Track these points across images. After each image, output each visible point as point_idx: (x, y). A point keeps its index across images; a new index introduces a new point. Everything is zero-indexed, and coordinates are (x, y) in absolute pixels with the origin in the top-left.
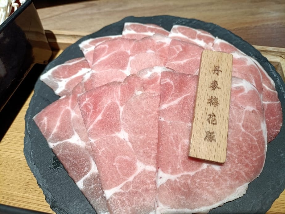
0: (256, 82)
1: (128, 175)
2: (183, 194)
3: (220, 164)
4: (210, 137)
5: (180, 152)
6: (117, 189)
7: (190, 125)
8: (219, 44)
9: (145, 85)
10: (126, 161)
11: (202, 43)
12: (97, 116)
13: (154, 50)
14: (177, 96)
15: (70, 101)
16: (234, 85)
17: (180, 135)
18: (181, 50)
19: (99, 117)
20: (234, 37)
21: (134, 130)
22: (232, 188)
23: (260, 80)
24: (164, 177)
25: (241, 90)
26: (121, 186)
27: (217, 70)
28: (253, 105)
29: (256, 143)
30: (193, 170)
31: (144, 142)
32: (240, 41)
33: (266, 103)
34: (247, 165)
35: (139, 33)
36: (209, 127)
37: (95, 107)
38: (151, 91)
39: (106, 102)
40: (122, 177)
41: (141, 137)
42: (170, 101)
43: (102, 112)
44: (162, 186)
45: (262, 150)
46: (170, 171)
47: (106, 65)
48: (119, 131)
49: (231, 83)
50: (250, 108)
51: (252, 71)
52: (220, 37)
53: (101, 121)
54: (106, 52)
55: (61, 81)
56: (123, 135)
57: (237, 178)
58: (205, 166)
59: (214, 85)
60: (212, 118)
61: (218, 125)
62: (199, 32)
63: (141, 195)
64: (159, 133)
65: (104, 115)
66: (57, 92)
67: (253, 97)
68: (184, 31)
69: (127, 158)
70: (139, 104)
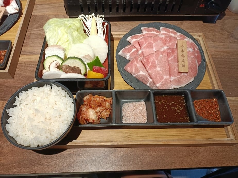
0: (193, 48)
1: (162, 79)
2: (178, 82)
3: (187, 73)
4: (184, 66)
5: (176, 71)
6: (160, 84)
7: (177, 63)
8: (179, 35)
9: (162, 53)
10: (161, 76)
11: (173, 35)
12: (149, 64)
13: (160, 40)
14: (172, 55)
15: (135, 61)
16: (188, 50)
17: (175, 67)
18: (169, 39)
19: (150, 65)
20: (183, 31)
21: (161, 67)
22: (190, 79)
23: (194, 47)
24: (173, 78)
25: (189, 51)
26: (161, 83)
27: (183, 46)
28: (193, 56)
29: (195, 67)
30: (179, 76)
31: (165, 70)
32: (185, 32)
33: (196, 54)
34: (193, 73)
35: (149, 32)
36: (183, 63)
37: (148, 62)
38: (164, 55)
39: (151, 60)
40: (161, 80)
41: (164, 69)
42: (171, 57)
43: (151, 63)
44: (172, 81)
45: (197, 68)
46: (174, 76)
47: (147, 47)
48: (157, 68)
49: (187, 50)
50: (192, 57)
51: (191, 45)
52: (179, 32)
53: (151, 66)
54: (145, 43)
55: (127, 54)
56: (158, 69)
57: (191, 76)
58: (183, 74)
59: (183, 51)
60: (183, 61)
61: (185, 62)
62: (171, 30)
63: (167, 84)
64: (169, 67)
65: (151, 64)
66: (128, 58)
67: (193, 53)
68: (165, 30)
69: (161, 75)
70: (161, 59)
